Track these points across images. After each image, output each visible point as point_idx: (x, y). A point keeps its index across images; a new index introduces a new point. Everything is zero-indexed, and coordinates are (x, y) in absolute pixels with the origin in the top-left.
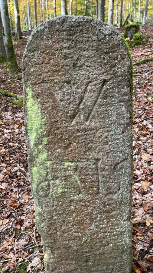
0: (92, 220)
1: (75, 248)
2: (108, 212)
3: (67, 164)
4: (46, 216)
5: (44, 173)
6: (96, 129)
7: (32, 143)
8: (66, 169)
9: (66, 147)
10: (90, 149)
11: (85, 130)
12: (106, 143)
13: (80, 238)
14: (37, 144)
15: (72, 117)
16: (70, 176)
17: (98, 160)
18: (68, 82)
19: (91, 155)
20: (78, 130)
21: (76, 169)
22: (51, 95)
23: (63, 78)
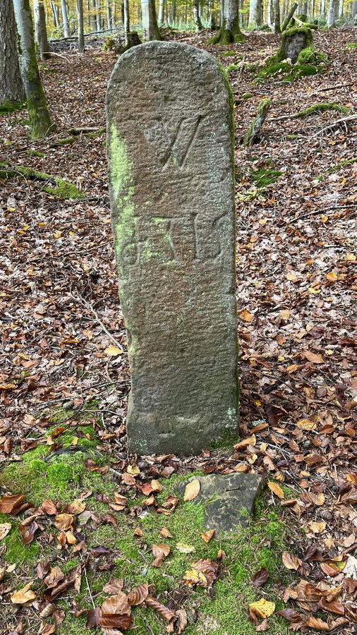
0: (188, 293)
1: (168, 332)
2: (207, 281)
3: (157, 220)
4: (133, 289)
5: (130, 232)
6: (191, 176)
7: (116, 194)
8: (156, 227)
9: (157, 199)
10: (184, 201)
11: (178, 177)
12: (203, 193)
13: (174, 317)
14: (123, 194)
15: (164, 161)
16: (162, 235)
17: (194, 214)
18: (159, 119)
19: (187, 208)
20: (171, 177)
21: (168, 227)
22: (140, 134)
23: (153, 114)
